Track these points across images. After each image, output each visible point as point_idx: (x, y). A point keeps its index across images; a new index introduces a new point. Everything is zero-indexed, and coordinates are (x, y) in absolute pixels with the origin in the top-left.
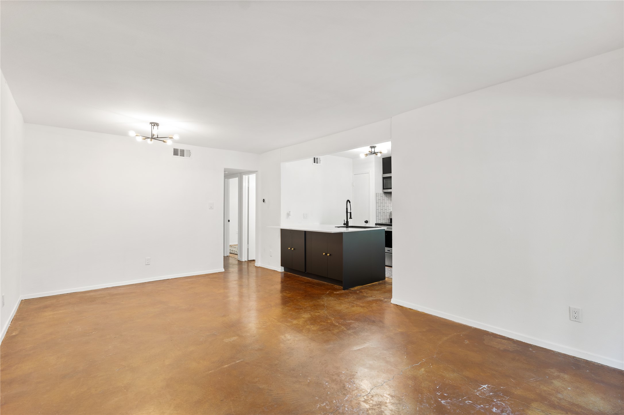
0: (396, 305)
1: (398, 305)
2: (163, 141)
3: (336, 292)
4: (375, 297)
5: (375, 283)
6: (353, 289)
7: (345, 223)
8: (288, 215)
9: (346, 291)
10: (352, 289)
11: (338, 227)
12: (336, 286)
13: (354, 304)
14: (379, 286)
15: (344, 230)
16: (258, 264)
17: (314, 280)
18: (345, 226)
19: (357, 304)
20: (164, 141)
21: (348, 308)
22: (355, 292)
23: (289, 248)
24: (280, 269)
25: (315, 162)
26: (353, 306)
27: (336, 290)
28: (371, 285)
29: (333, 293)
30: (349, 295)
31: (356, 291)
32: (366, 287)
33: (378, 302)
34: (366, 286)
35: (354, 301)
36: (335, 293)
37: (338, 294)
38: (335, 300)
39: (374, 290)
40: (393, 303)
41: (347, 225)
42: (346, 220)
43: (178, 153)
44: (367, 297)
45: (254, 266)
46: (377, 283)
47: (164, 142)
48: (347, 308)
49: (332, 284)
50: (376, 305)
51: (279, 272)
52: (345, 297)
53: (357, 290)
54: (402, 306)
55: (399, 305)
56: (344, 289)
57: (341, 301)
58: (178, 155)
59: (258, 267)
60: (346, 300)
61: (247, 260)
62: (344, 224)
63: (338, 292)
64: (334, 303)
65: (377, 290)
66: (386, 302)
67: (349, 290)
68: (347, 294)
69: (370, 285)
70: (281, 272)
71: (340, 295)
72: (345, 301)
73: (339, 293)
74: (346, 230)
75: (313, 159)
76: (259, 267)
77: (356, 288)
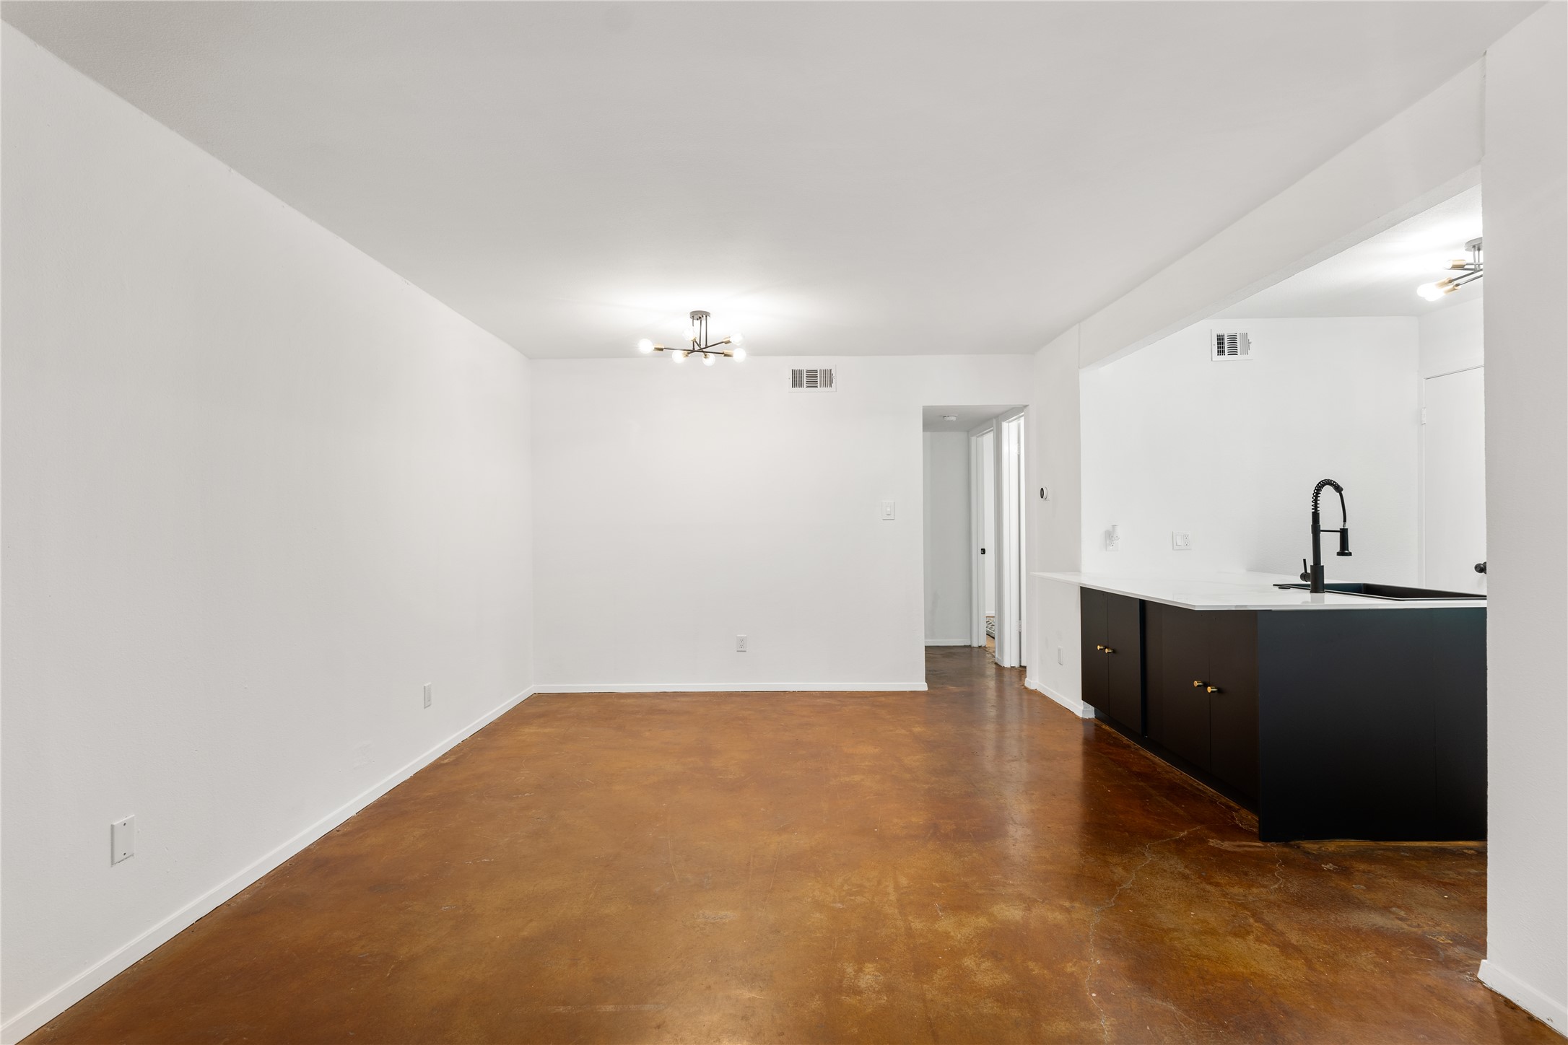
0: (1508, 1002)
1: (1514, 1007)
2: (723, 354)
3: (1223, 840)
4: (1401, 919)
5: (1460, 843)
6: (1316, 846)
7: (1309, 571)
8: (1110, 536)
9: (1275, 849)
10: (1310, 846)
11: (1282, 587)
12: (1244, 812)
13: (1259, 919)
14: (1472, 866)
15: (1302, 600)
16: (1032, 682)
17: (1174, 769)
18: (1309, 583)
19: (1269, 927)
20: (726, 352)
21: (1213, 932)
22: (1311, 867)
23: (1099, 647)
24: (1082, 708)
25: (1221, 351)
26: (1241, 933)
27: (1229, 829)
28: (1426, 850)
29: (1203, 841)
30: (1272, 871)
31: (1321, 858)
32: (1390, 854)
33: (1395, 953)
34: (1397, 849)
35: (1270, 905)
36: (1213, 843)
37: (1221, 852)
38: (1185, 877)
39: (1427, 880)
40: (1489, 984)
41: (1315, 579)
42: (1310, 562)
43: (802, 381)
44: (1360, 905)
45: (1023, 685)
46: (1468, 848)
47: (726, 355)
48: (1205, 933)
49: (1233, 804)
50: (1376, 964)
51: (1077, 718)
52: (1246, 874)
53: (1330, 857)
54: (1543, 1025)
55: (1524, 1011)
56: (1265, 836)
57: (1208, 887)
58: (802, 386)
59: (1032, 690)
60: (1236, 890)
61: (1016, 664)
62: (1304, 576)
63: (1227, 845)
64: (1168, 888)
65: (1445, 884)
66: (1448, 963)
67: (1291, 847)
68: (1261, 864)
69: (1420, 849)
70: (1085, 721)
71: (1226, 862)
72: (1225, 895)
73: (1229, 849)
74: (1312, 602)
75: (1215, 342)
76: (1035, 693)
77: (1332, 846)
